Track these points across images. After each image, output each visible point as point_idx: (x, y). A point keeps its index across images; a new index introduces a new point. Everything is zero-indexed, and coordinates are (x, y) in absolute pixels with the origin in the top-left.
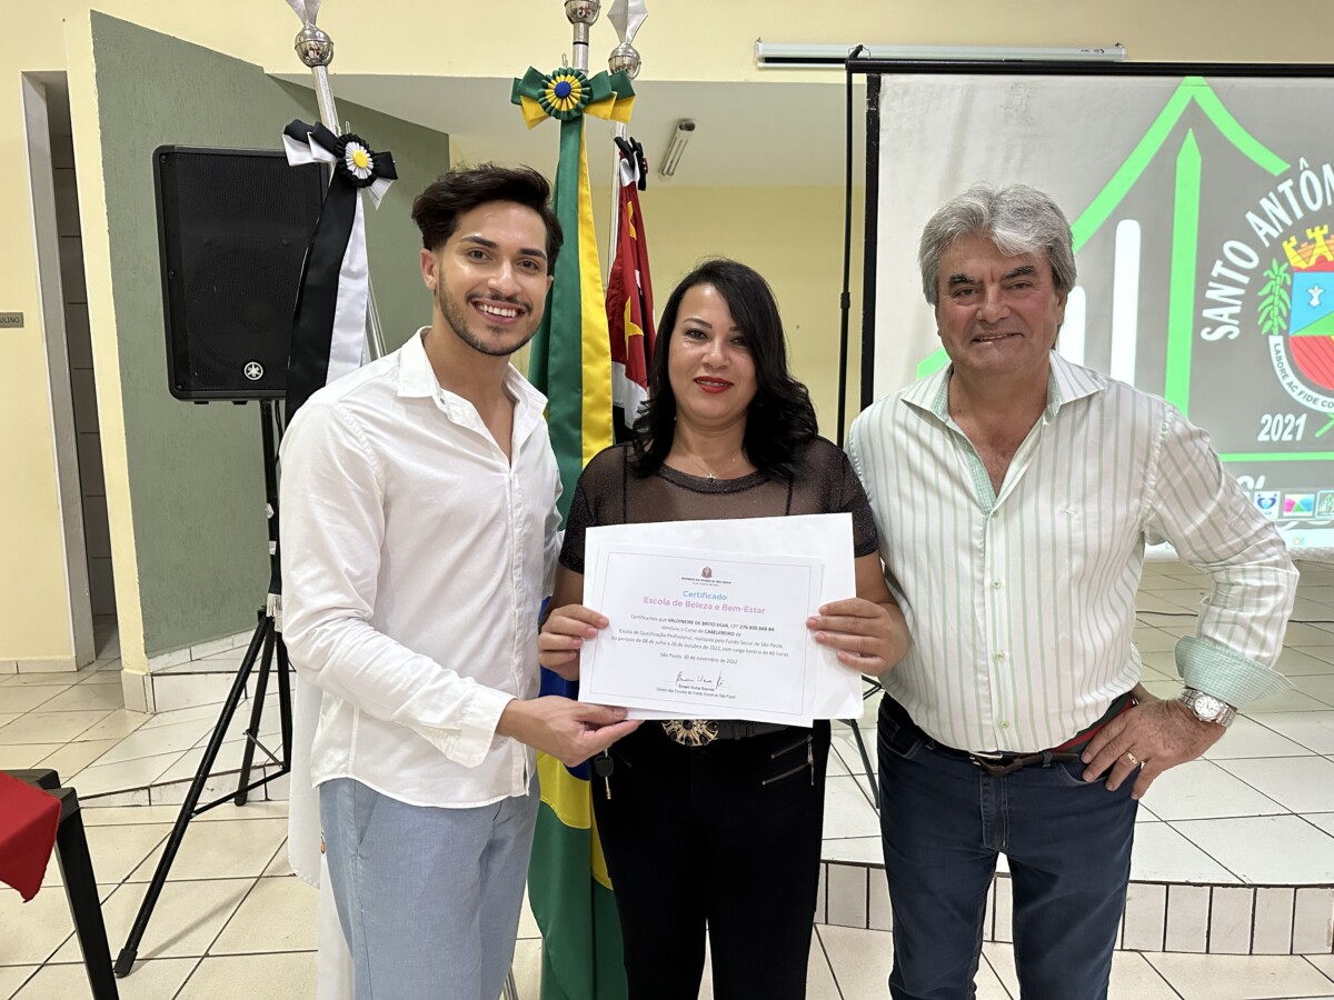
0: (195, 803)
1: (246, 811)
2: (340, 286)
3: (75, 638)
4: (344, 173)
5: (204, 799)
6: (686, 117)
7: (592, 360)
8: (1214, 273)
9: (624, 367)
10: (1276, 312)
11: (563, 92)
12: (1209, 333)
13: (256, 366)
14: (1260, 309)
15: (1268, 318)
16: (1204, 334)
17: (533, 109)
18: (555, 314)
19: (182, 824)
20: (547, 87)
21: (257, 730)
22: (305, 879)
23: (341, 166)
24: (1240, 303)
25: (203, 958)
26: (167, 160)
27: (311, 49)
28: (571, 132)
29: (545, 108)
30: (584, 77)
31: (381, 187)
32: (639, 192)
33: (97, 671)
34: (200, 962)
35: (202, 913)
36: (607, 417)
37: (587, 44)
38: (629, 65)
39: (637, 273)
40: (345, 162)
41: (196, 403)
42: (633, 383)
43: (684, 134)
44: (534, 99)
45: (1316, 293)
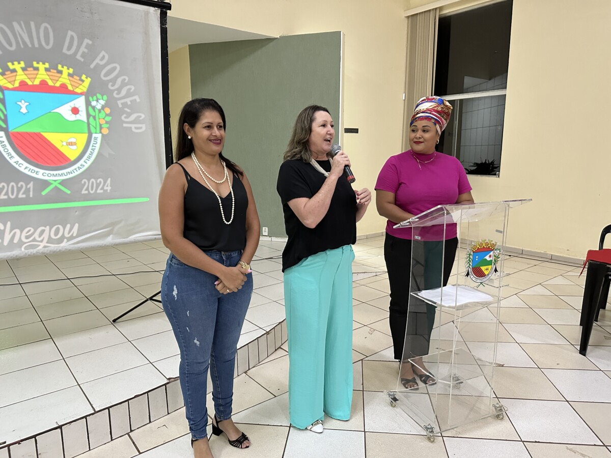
45: (24, 105)
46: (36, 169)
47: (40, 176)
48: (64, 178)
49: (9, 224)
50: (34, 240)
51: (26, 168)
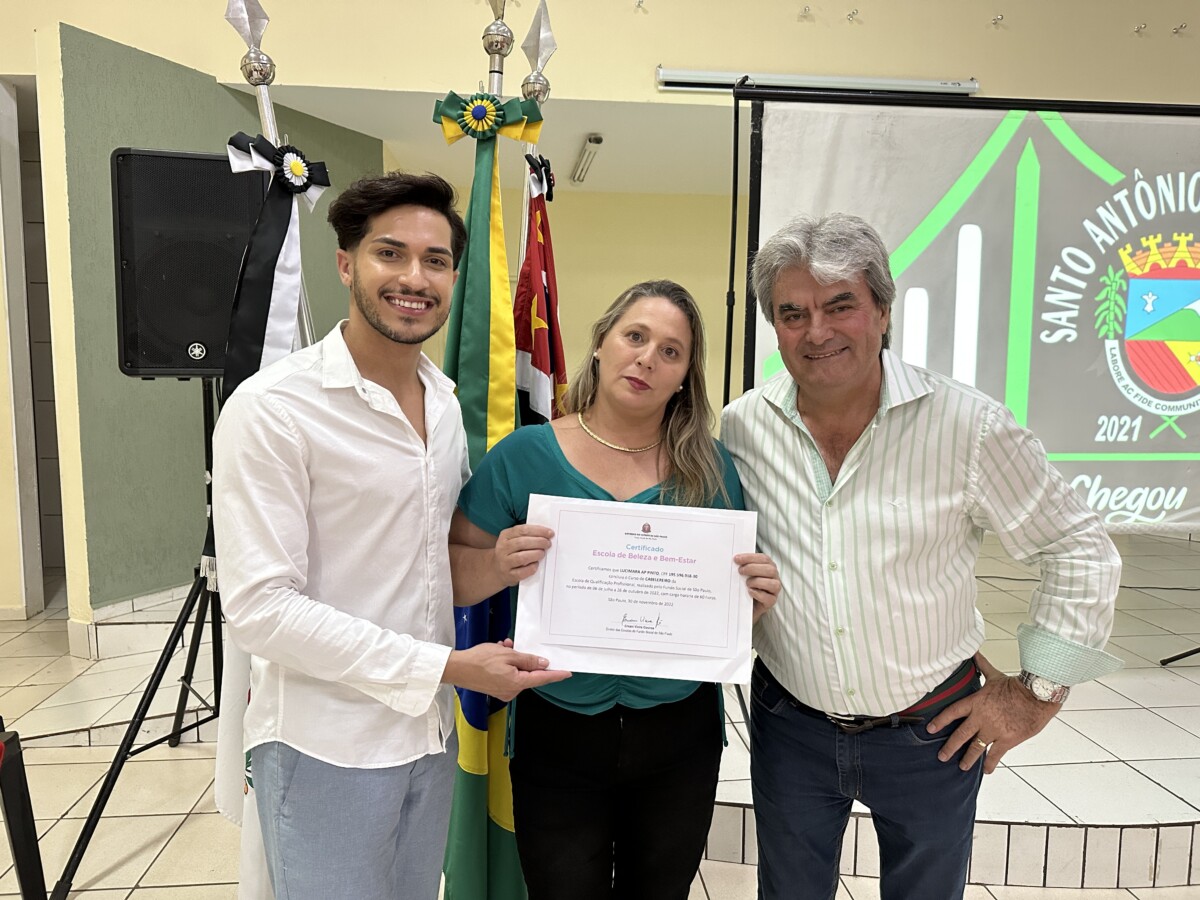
0: (130, 745)
1: (180, 752)
2: (275, 280)
3: (26, 589)
4: (282, 180)
5: (141, 740)
6: (595, 131)
7: (498, 351)
8: (1053, 278)
9: (530, 355)
10: (1112, 317)
11: (479, 114)
12: (1048, 336)
13: (199, 347)
14: (1096, 314)
15: (1104, 322)
16: (1043, 336)
17: (451, 128)
18: (467, 309)
19: (118, 764)
20: (465, 110)
21: (191, 677)
22: (230, 817)
23: (280, 174)
24: (1077, 307)
25: (133, 889)
26: (124, 162)
27: (256, 70)
28: (485, 149)
29: (463, 128)
30: (498, 102)
31: (315, 193)
32: (547, 202)
33: (46, 620)
34: (131, 893)
35: (134, 848)
36: (510, 401)
37: (502, 73)
38: (539, 91)
39: (544, 274)
40: (283, 170)
41: (144, 379)
42: (538, 371)
43: (592, 146)
44: (453, 119)
45: (1150, 299)
46: (1150, 398)
47: (1152, 410)
48: (1183, 412)
49: (1099, 479)
50: (1124, 509)
51: (1137, 395)
